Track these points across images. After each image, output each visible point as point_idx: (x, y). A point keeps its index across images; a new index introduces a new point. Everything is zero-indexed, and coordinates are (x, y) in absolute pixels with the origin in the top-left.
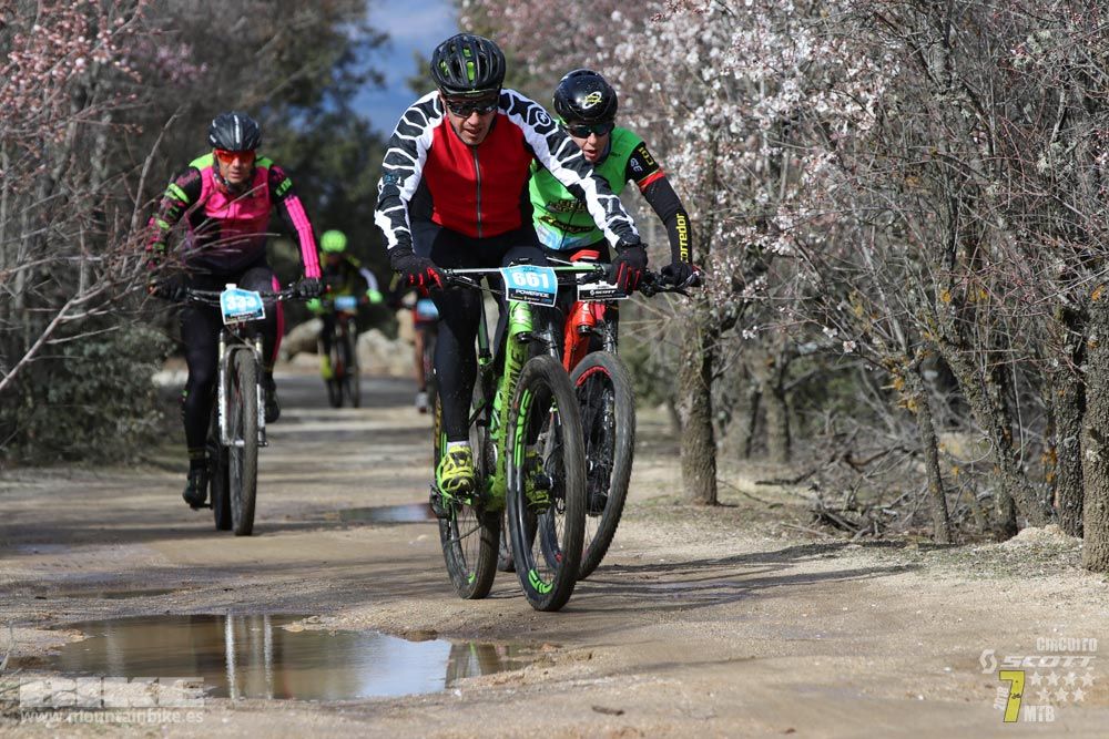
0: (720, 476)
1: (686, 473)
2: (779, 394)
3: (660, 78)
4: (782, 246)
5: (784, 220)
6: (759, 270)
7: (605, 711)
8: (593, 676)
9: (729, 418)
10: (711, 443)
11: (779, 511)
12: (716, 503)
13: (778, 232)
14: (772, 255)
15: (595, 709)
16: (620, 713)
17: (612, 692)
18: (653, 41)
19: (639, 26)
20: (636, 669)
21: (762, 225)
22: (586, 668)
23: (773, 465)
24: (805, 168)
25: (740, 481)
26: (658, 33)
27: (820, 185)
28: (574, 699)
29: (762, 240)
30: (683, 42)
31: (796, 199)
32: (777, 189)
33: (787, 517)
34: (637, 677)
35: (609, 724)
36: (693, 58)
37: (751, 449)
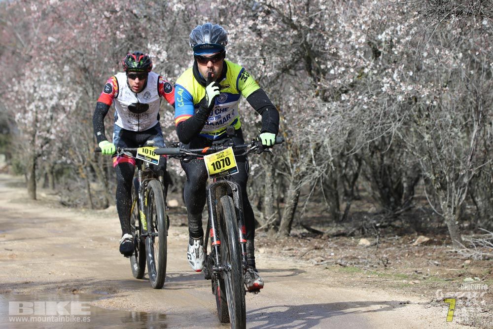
0: (37, 192)
1: (29, 192)
2: (52, 173)
3: (24, 95)
4: (52, 137)
5: (53, 131)
6: (47, 143)
7: (8, 250)
9: (39, 179)
10: (35, 185)
11: (51, 202)
12: (35, 198)
13: (51, 133)
14: (50, 140)
15: (5, 249)
16: (11, 250)
17: (9, 245)
18: (22, 86)
19: (19, 83)
20: (15, 240)
21: (48, 131)
22: (3, 239)
23: (50, 190)
24: (58, 118)
25: (42, 194)
26: (24, 84)
27: (62, 122)
29: (48, 135)
30: (30, 87)
31: (56, 126)
32: (52, 123)
33: (53, 203)
34: (16, 242)
35: (9, 253)
36: (32, 91)
37: (45, 186)
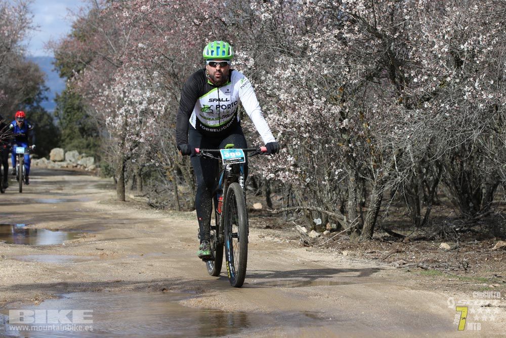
0: (126, 194)
1: (118, 193)
2: (140, 175)
3: (114, 100)
4: (142, 140)
5: (143, 134)
6: (136, 146)
7: (99, 249)
8: (96, 241)
9: (128, 181)
10: (124, 187)
11: (139, 203)
12: (124, 201)
13: (141, 137)
14: (139, 143)
15: (96, 249)
16: (102, 250)
17: (100, 245)
19: (109, 88)
20: (106, 240)
21: (137, 135)
22: (94, 239)
23: (138, 192)
24: (148, 122)
25: (130, 196)
26: (114, 89)
27: (151, 126)
28: (92, 246)
29: (137, 139)
30: (120, 91)
31: (146, 129)
32: (141, 127)
33: (141, 204)
34: (106, 242)
35: (99, 253)
36: (122, 96)
37: (133, 188)
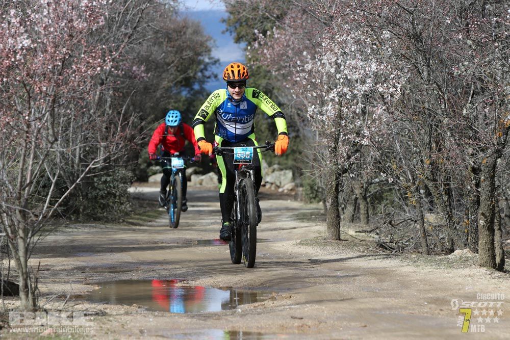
0: (341, 229)
1: (329, 228)
2: (365, 198)
4: (365, 142)
5: (366, 132)
6: (357, 151)
7: (296, 318)
8: (291, 304)
9: (345, 207)
10: (338, 216)
11: (364, 243)
12: (340, 239)
13: (364, 137)
14: (362, 146)
15: (292, 317)
16: (302, 318)
17: (298, 311)
18: (319, 63)
19: (313, 58)
20: (307, 302)
21: (358, 134)
22: (289, 302)
23: (362, 225)
24: (374, 112)
25: (349, 231)
26: (320, 60)
27: (380, 119)
28: (284, 313)
29: (358, 139)
30: (330, 64)
31: (371, 124)
32: (364, 120)
33: (367, 245)
34: (308, 305)
35: (297, 323)
36: (333, 70)
37: (353, 219)
